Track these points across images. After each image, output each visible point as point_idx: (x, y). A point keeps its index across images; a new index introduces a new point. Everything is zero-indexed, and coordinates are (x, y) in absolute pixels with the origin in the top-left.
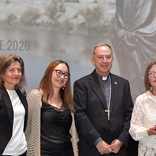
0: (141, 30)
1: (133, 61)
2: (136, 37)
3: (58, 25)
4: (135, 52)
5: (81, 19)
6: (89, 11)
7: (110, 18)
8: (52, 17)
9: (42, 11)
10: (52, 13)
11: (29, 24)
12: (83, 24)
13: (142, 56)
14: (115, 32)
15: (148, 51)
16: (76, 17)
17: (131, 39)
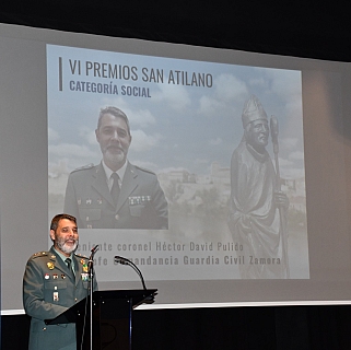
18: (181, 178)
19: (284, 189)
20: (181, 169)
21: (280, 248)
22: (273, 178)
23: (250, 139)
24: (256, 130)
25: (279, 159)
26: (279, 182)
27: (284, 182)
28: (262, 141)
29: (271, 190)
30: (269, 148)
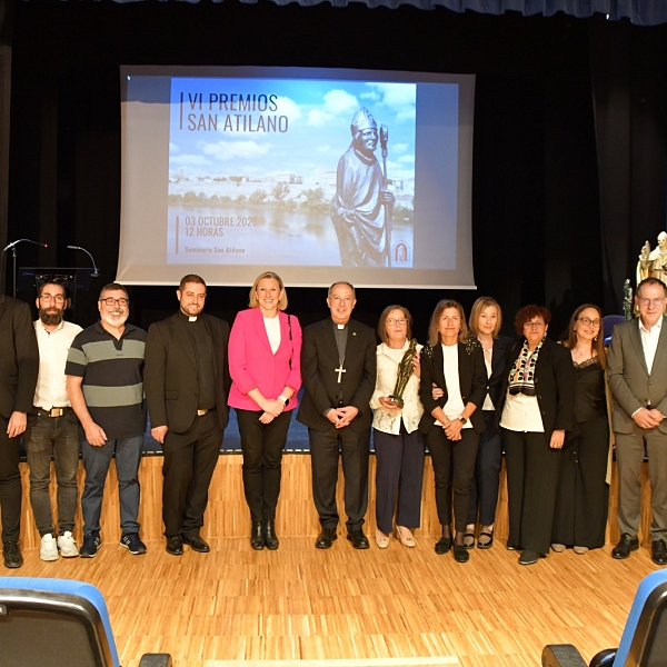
0: (359, 209)
1: (352, 236)
2: (354, 214)
3: (282, 203)
4: (353, 228)
5: (304, 198)
6: (311, 191)
7: (331, 198)
8: (277, 197)
9: (269, 191)
10: (278, 193)
11: (257, 203)
12: (305, 203)
13: (359, 232)
14: (335, 210)
15: (365, 227)
16: (299, 197)
17: (350, 216)
18: (288, 180)
19: (390, 188)
20: (288, 172)
21: (383, 240)
22: (380, 179)
23: (358, 144)
24: (365, 138)
25: (388, 163)
26: (385, 182)
27: (390, 182)
28: (370, 147)
29: (377, 188)
30: (378, 153)
